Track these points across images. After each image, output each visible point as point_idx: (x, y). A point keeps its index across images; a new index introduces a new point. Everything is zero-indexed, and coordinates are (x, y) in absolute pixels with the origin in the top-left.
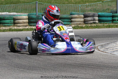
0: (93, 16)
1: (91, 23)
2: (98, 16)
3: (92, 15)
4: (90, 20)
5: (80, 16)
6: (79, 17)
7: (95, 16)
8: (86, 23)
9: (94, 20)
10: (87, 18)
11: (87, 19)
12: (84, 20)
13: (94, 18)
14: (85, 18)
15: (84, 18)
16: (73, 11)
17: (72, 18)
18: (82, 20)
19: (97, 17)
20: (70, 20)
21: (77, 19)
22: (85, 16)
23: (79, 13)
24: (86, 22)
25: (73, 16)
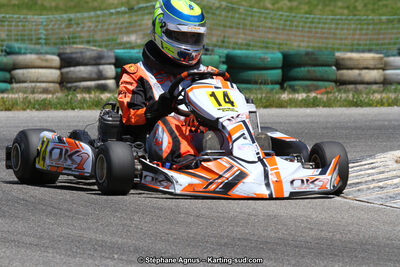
0: (97, 61)
1: (88, 90)
2: (113, 61)
3: (91, 58)
4: (84, 75)
5: (47, 60)
6: (44, 64)
7: (103, 61)
8: (69, 89)
9: (101, 76)
10: (72, 69)
11: (74, 72)
12: (62, 74)
13: (101, 67)
14: (65, 70)
15: (60, 68)
16: (17, 40)
17: (16, 67)
18: (55, 74)
19: (110, 64)
20: (7, 75)
21: (33, 70)
22: (67, 62)
23: (38, 47)
24: (69, 85)
25: (21, 58)
